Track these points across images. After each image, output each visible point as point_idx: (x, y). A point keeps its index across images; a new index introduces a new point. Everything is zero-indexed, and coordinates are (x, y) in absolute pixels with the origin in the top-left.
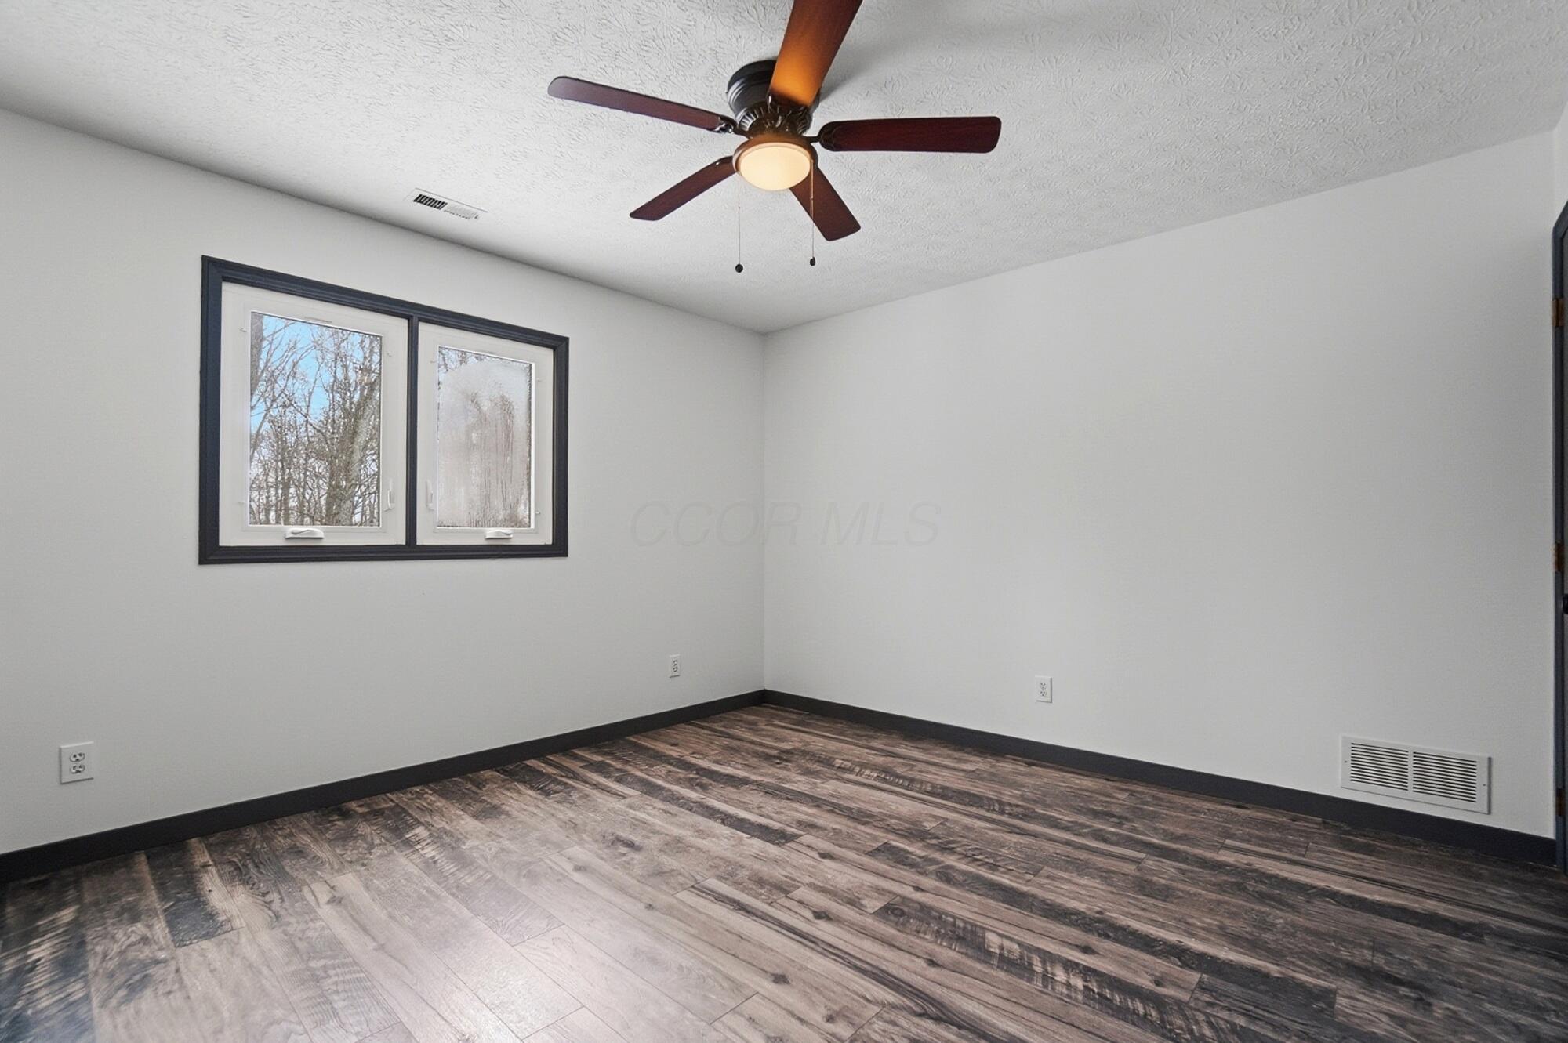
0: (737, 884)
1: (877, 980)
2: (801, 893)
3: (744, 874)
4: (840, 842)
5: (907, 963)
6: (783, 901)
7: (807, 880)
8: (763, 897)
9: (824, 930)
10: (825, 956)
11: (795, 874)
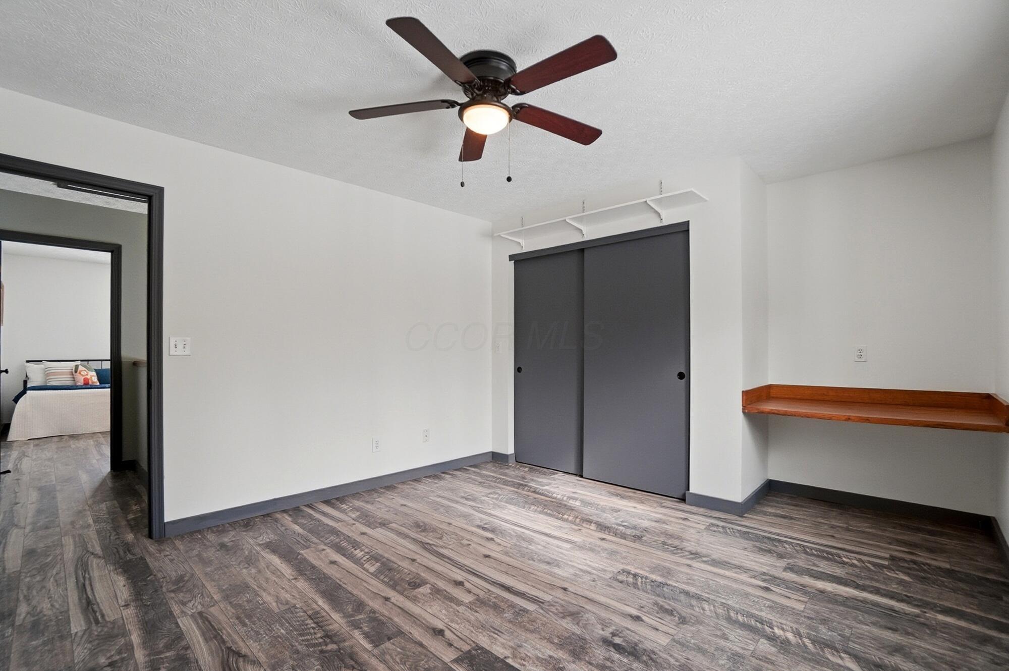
0: (512, 606)
1: (443, 555)
2: (467, 599)
3: (508, 615)
4: (420, 649)
5: (426, 560)
6: (481, 594)
7: (461, 609)
8: (493, 596)
9: (459, 576)
10: (464, 564)
11: (469, 614)
